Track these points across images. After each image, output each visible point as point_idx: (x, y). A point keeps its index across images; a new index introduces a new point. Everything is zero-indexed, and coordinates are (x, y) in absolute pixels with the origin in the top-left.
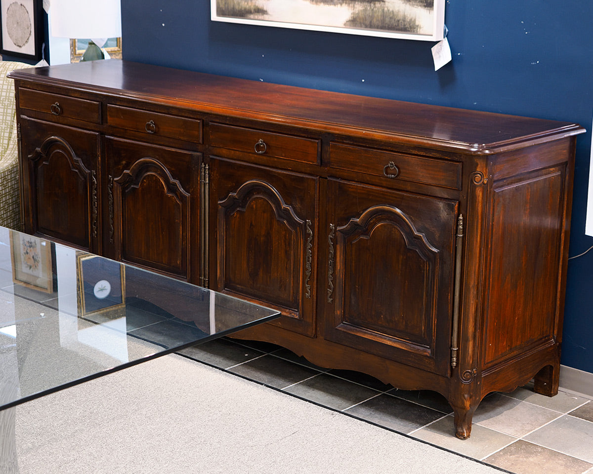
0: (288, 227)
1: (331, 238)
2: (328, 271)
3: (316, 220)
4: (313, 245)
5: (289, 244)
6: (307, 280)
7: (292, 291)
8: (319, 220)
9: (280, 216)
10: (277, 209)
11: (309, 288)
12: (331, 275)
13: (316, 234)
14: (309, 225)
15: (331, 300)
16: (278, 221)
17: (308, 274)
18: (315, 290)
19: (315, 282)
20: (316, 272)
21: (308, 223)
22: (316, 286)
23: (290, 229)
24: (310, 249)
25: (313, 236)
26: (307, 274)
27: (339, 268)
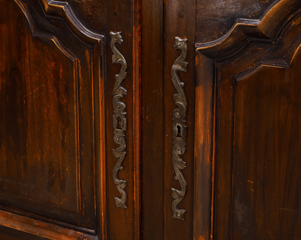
0: (63, 51)
1: (178, 72)
2: (172, 147)
3: (136, 30)
4: (130, 89)
5: (68, 90)
6: (117, 170)
7: (78, 193)
8: (141, 30)
9: (40, 28)
10: (31, 12)
11: (123, 186)
12: (181, 156)
13: (136, 64)
14: (117, 44)
15: (180, 212)
16: (36, 39)
17: (119, 155)
18: (136, 189)
19: (138, 172)
20: (137, 150)
21: (113, 41)
22: (138, 181)
23: (68, 55)
24: (121, 99)
25: (129, 69)
26: (117, 155)
27: (201, 142)
